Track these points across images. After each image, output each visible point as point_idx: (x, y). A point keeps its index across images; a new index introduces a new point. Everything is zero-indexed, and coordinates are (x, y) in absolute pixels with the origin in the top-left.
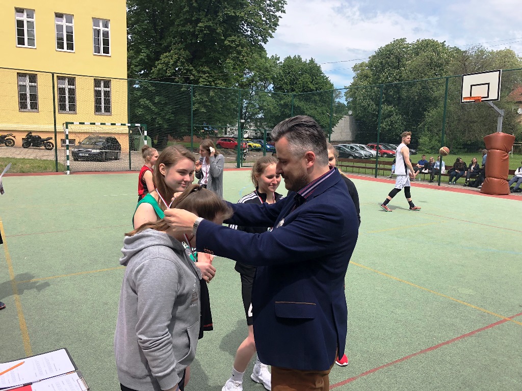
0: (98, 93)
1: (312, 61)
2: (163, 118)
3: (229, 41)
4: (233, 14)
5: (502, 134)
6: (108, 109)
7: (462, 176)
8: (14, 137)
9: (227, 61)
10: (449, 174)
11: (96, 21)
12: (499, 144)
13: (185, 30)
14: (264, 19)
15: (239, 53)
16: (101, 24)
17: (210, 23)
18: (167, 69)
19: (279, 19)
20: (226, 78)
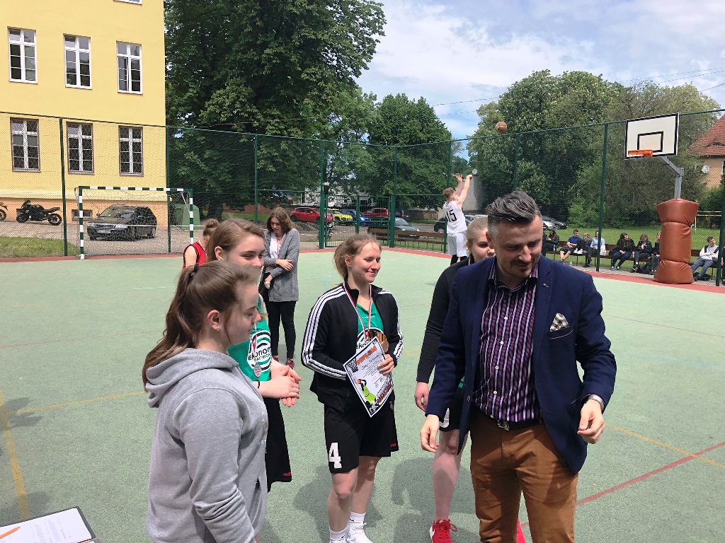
0: (124, 146)
1: (422, 101)
2: (216, 180)
3: (307, 74)
4: (313, 37)
5: (681, 201)
6: (138, 168)
7: (628, 258)
8: (5, 207)
9: (304, 102)
10: (610, 256)
11: (121, 46)
12: (677, 214)
13: (247, 58)
14: (356, 43)
15: (321, 90)
16: (129, 50)
17: (281, 49)
18: (220, 113)
19: (376, 43)
20: (303, 125)
